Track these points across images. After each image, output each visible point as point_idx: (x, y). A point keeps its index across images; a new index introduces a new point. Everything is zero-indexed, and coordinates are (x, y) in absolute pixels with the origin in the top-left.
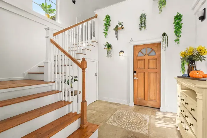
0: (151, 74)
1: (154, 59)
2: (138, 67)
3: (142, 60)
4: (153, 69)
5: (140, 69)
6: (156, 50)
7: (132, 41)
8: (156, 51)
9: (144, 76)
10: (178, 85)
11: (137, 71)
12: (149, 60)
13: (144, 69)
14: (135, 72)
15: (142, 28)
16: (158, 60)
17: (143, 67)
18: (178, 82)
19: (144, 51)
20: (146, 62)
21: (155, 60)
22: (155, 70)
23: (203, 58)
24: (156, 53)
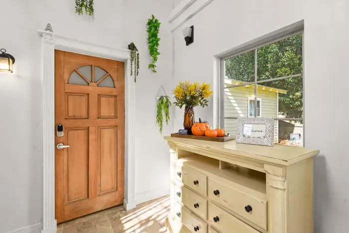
0: (105, 130)
1: (111, 96)
2: (71, 114)
3: (81, 94)
4: (109, 118)
5: (74, 118)
6: (114, 75)
7: (48, 32)
8: (115, 79)
9: (86, 137)
10: (171, 151)
11: (65, 123)
12: (99, 96)
13: (88, 118)
14: (59, 128)
15: (84, 8)
16: (118, 100)
17: (84, 114)
18: (173, 146)
19: (85, 72)
20: (93, 100)
21: (113, 99)
22: (112, 122)
23: (206, 102)
24: (116, 82)
